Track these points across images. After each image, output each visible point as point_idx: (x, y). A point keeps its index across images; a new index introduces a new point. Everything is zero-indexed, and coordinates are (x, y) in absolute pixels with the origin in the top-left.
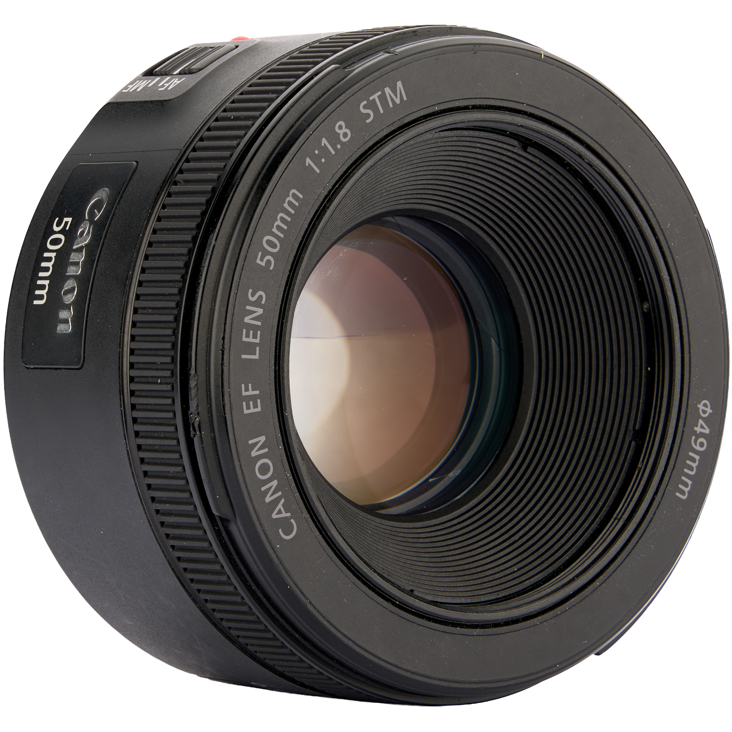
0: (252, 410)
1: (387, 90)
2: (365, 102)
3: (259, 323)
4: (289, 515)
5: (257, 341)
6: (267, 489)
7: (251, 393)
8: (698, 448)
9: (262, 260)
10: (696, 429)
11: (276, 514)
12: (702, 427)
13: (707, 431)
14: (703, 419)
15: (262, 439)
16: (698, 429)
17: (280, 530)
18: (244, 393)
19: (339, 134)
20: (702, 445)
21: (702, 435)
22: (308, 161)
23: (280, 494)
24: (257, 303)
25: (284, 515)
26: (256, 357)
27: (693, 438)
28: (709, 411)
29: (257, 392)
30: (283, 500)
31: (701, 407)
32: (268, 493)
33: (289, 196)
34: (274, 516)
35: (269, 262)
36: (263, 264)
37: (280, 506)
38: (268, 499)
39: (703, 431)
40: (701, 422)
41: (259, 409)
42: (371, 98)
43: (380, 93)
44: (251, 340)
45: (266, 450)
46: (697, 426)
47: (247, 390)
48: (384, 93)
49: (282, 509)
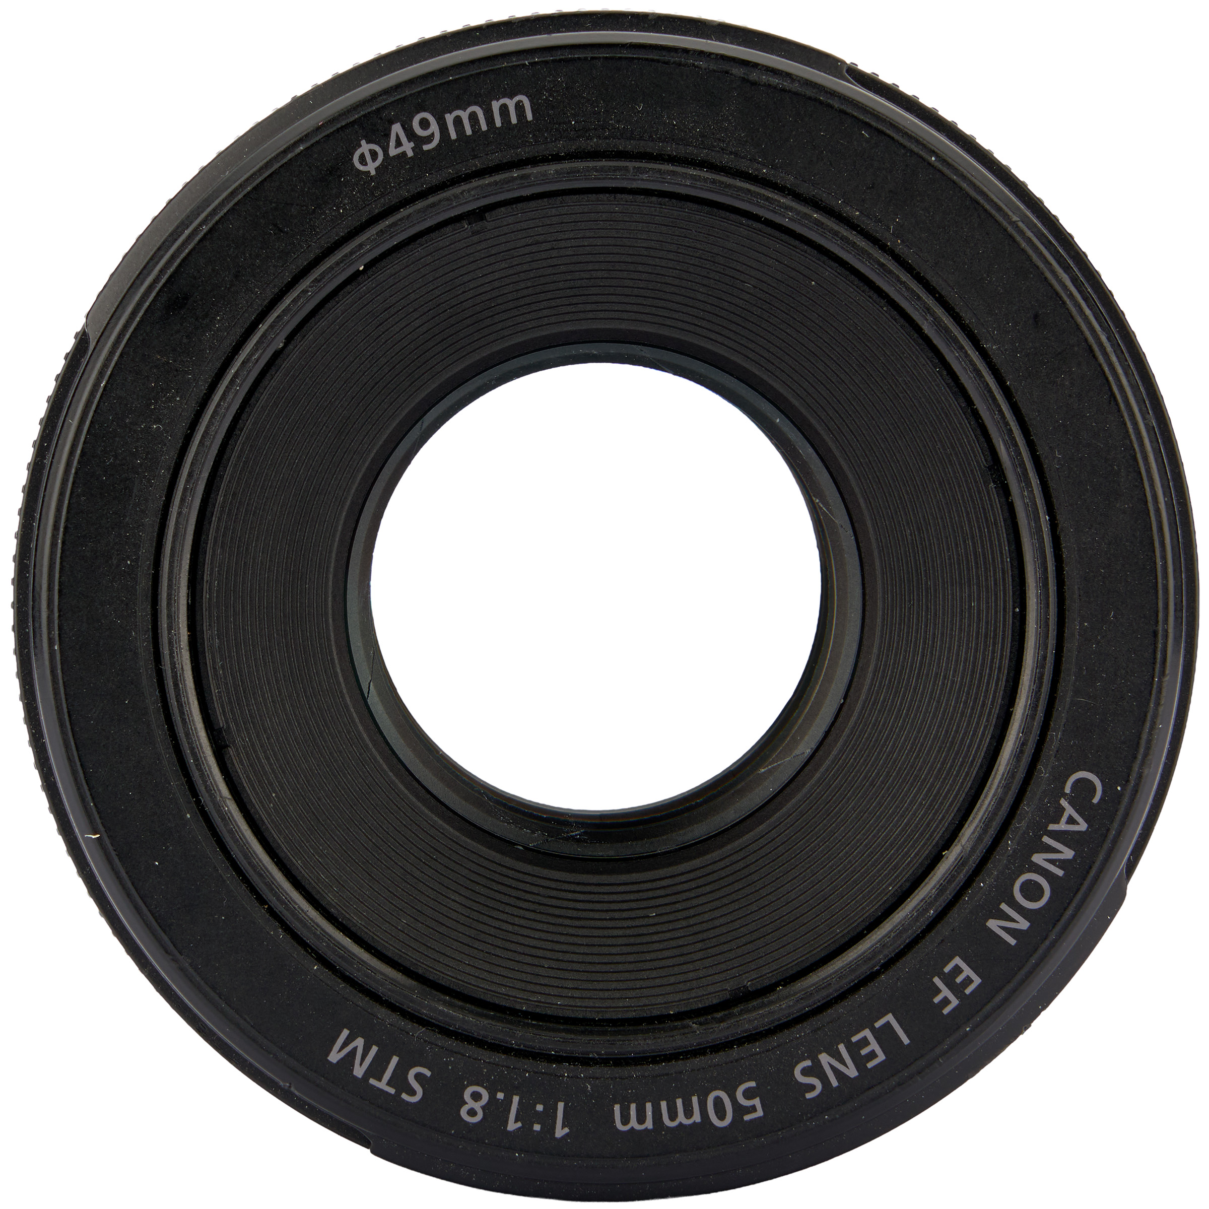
0: (967, 971)
1: (361, 1071)
2: (404, 1096)
3: (842, 1047)
4: (1064, 803)
5: (867, 1033)
6: (1057, 866)
7: (946, 992)
8: (435, 128)
10: (410, 153)
11: (1078, 824)
12: (399, 143)
13: (397, 127)
14: (385, 149)
15: (993, 925)
16: (408, 148)
17: (1096, 800)
18: (955, 1002)
19: (483, 1108)
21: (410, 134)
22: (558, 1130)
23: (1046, 839)
24: (816, 1070)
25: (1069, 811)
26: (890, 1018)
27: (426, 147)
28: (365, 146)
29: (937, 981)
30: (1052, 827)
31: (371, 167)
32: (1061, 861)
33: (631, 1127)
34: (1083, 826)
37: (1062, 826)
38: (1068, 854)
39: (403, 138)
40: (393, 151)
41: (958, 961)
42: (392, 1091)
43: (374, 1082)
44: (874, 1046)
45: (1004, 907)
46: (405, 153)
47: (946, 1001)
49: (1064, 819)
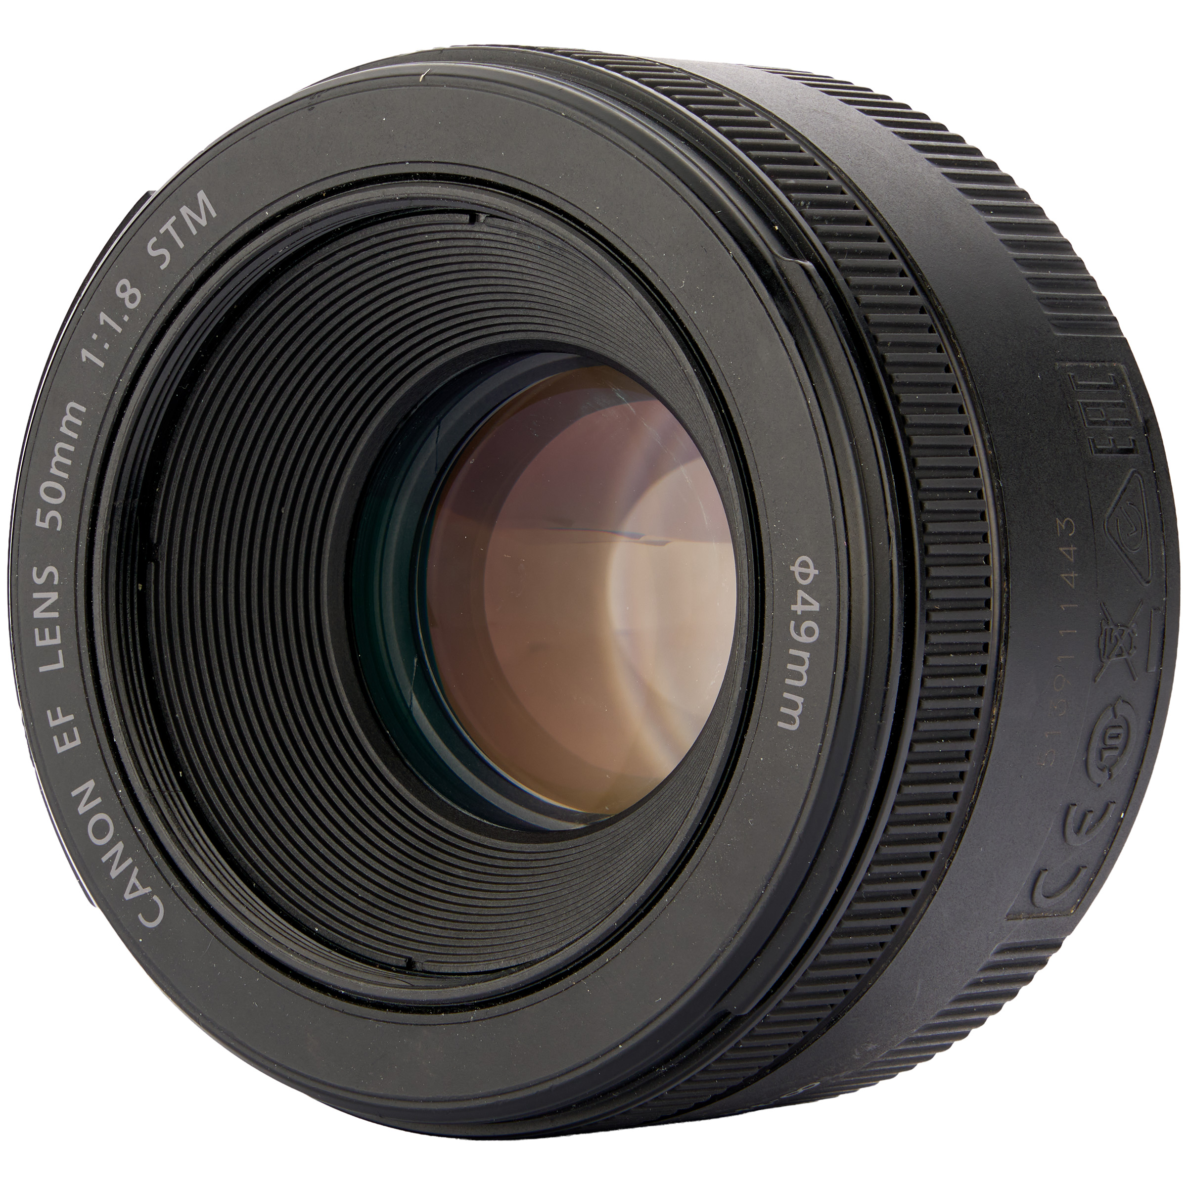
0: (69, 746)
1: (185, 211)
2: (154, 239)
3: (55, 615)
4: (148, 889)
5: (58, 641)
6: (109, 859)
7: (62, 720)
8: (804, 639)
9: (43, 520)
10: (793, 608)
11: (130, 893)
12: (805, 602)
13: (815, 607)
14: (805, 588)
15: (90, 785)
16: (798, 608)
17: (140, 916)
18: (53, 723)
19: (123, 299)
20: (810, 632)
21: (807, 615)
22: (85, 354)
23: (130, 861)
24: (48, 586)
25: (142, 891)
26: (60, 665)
27: (792, 623)
28: (813, 572)
29: (71, 717)
30: (136, 870)
31: (796, 569)
32: (112, 864)
33: (66, 414)
34: (128, 896)
35: (53, 520)
36: (46, 525)
37: (133, 880)
38: (114, 873)
39: (807, 608)
40: (801, 593)
41: (78, 742)
42: (162, 231)
43: (174, 218)
44: (48, 642)
45: (98, 800)
46: (796, 603)
47: (55, 717)
48: (180, 217)
49: (138, 884)
